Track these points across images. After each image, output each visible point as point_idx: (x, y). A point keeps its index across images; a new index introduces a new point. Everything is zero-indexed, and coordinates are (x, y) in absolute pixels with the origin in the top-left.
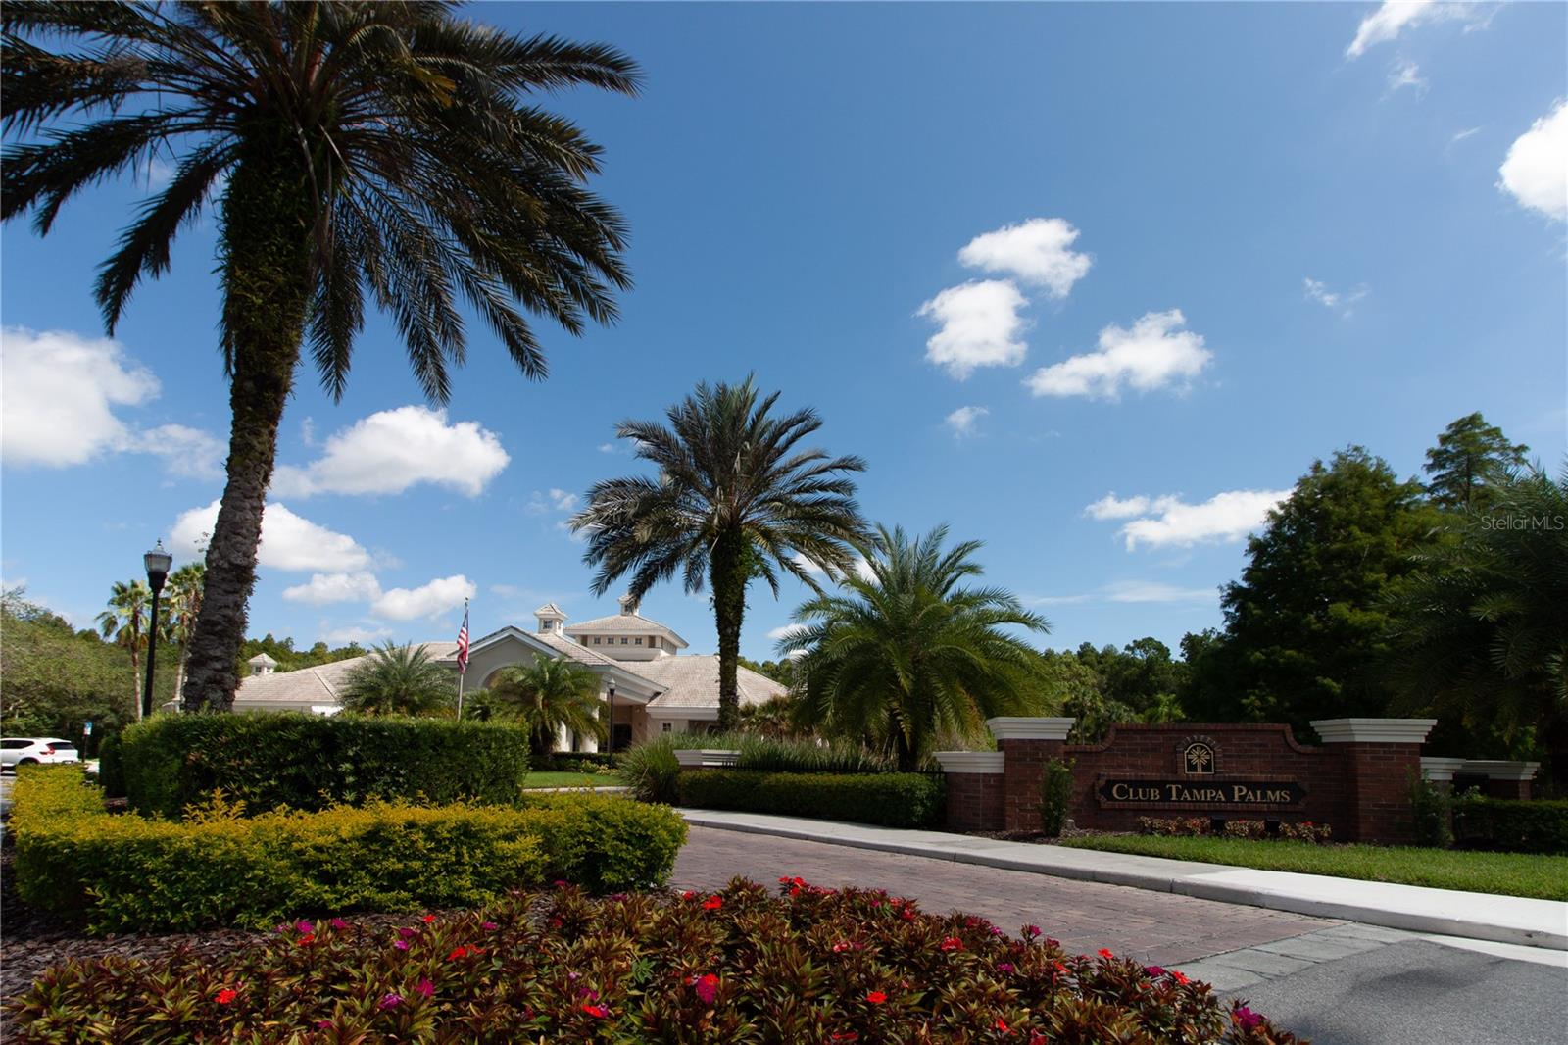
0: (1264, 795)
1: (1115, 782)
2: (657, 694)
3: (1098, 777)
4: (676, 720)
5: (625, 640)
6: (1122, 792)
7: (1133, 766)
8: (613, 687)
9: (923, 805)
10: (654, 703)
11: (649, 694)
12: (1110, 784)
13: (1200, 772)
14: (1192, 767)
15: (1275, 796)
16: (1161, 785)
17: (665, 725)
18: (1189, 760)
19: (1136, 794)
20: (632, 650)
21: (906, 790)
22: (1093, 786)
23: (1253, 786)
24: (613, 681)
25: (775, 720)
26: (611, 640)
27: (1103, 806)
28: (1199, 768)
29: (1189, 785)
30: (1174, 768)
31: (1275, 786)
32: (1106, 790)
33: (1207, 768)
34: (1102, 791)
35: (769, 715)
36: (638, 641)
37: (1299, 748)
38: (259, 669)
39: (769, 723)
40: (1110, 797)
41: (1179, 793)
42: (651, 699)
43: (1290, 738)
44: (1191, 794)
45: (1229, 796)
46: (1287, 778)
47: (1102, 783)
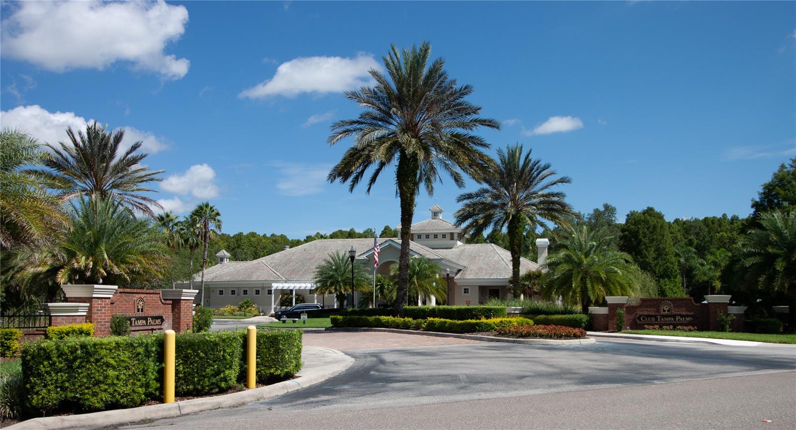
0: (685, 319)
1: (642, 316)
2: (460, 270)
3: (637, 314)
4: (471, 286)
5: (436, 236)
6: (644, 319)
7: (647, 310)
8: (449, 273)
9: (585, 324)
10: (458, 276)
11: (455, 271)
12: (640, 316)
13: (666, 312)
14: (664, 311)
15: (688, 319)
16: (655, 316)
17: (465, 289)
18: (663, 309)
19: (648, 319)
20: (440, 242)
21: (580, 319)
22: (635, 317)
23: (682, 316)
24: (448, 270)
25: (530, 286)
26: (427, 236)
27: (638, 323)
28: (666, 311)
29: (663, 316)
30: (658, 311)
31: (688, 316)
32: (639, 318)
33: (668, 311)
34: (638, 318)
35: (527, 283)
36: (444, 236)
37: (696, 304)
38: (222, 260)
39: (526, 288)
40: (640, 320)
41: (660, 318)
42: (457, 274)
43: (693, 301)
44: (664, 319)
45: (675, 320)
46: (692, 313)
47: (638, 316)
